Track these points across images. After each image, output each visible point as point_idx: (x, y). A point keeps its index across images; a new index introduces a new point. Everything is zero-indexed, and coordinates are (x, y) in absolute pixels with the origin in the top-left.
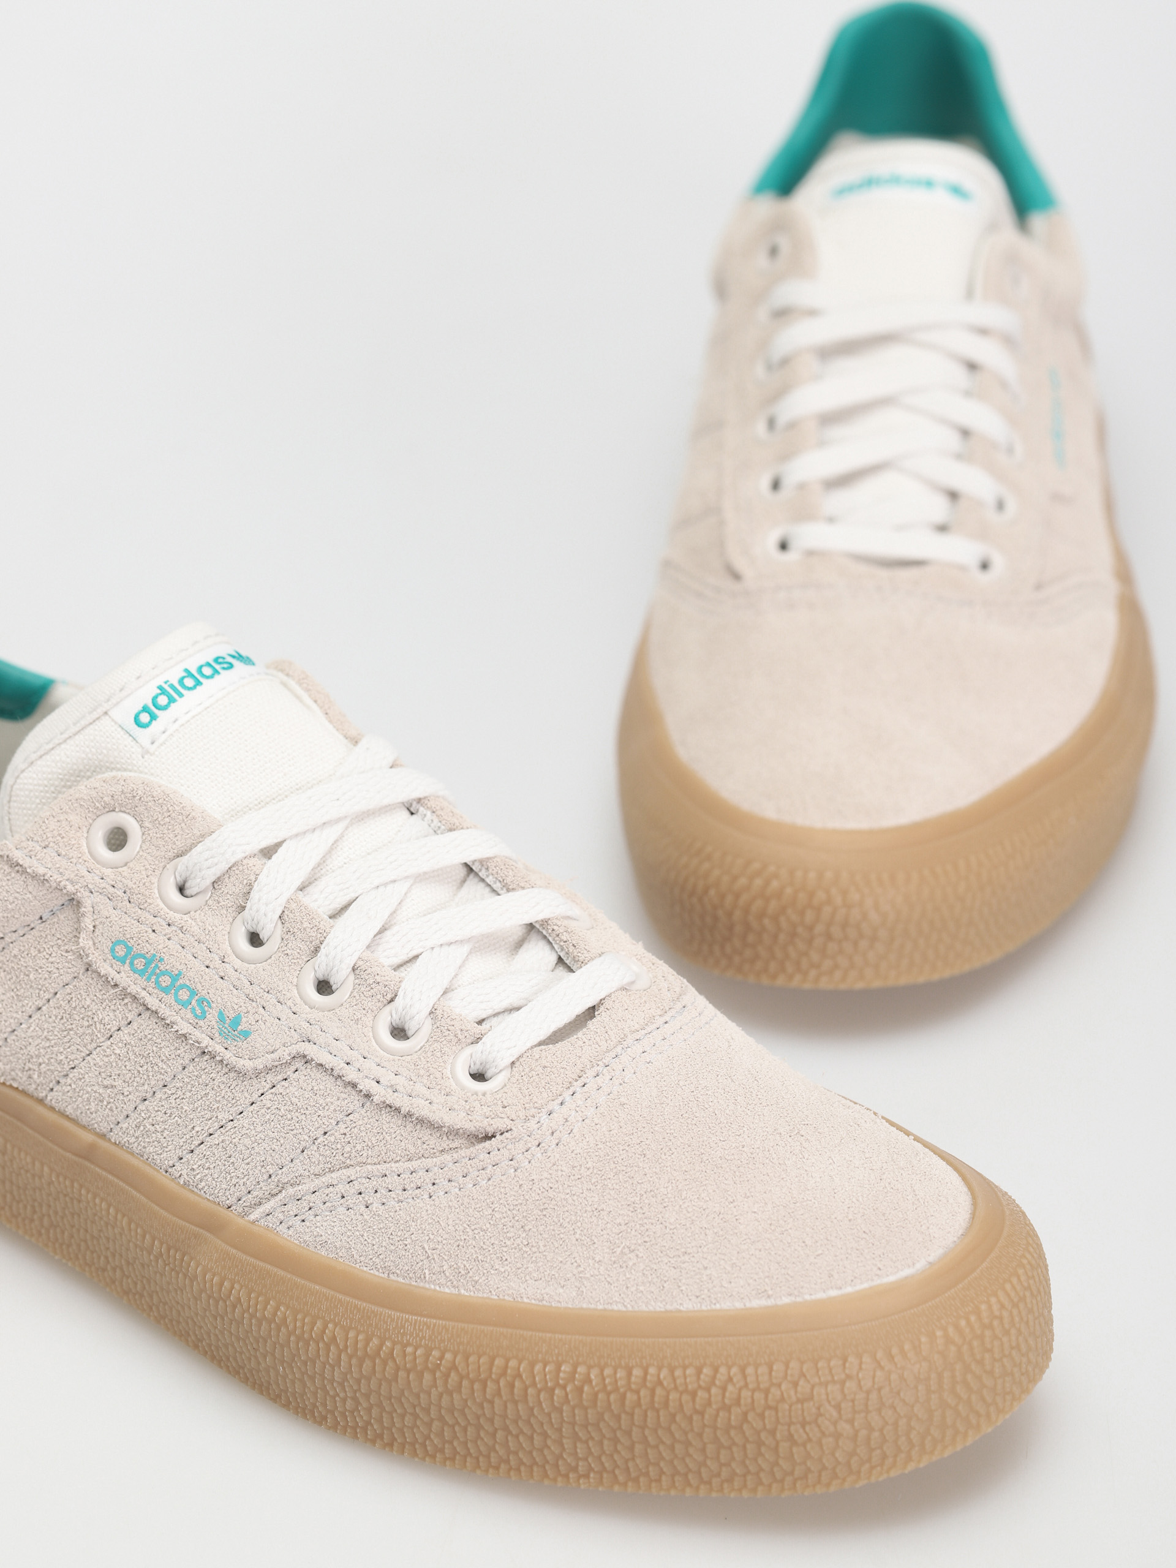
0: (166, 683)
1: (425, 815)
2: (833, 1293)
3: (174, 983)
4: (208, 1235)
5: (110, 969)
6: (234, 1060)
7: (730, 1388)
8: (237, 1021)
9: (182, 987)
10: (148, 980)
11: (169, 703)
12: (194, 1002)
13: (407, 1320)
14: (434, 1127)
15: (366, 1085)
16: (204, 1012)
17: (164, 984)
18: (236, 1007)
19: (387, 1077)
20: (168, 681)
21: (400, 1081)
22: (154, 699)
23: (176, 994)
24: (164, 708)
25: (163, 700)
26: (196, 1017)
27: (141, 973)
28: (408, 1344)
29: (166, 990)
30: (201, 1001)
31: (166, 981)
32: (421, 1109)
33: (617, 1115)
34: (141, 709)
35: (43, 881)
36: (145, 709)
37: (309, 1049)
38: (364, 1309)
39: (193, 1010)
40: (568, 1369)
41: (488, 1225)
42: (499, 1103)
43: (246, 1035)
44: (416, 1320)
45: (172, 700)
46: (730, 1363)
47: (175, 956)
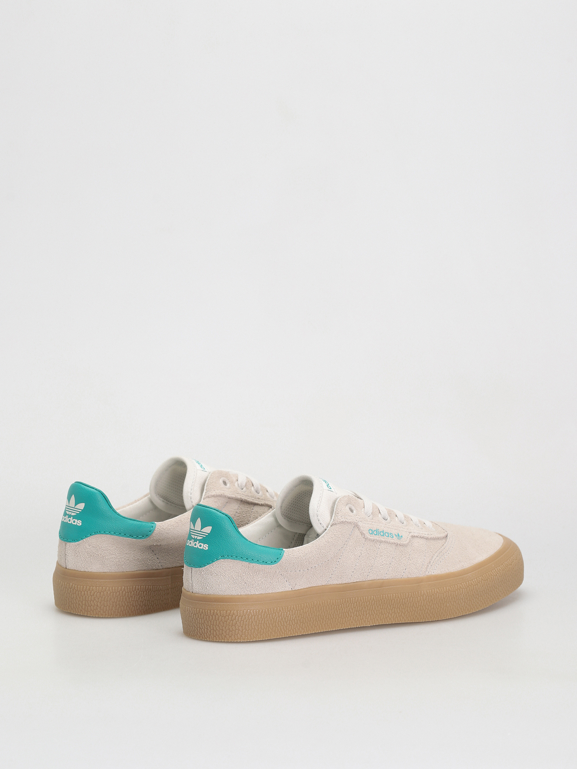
3: (383, 533)
4: (421, 584)
5: (371, 537)
8: (398, 535)
9: (385, 533)
10: (379, 535)
12: (389, 535)
14: (438, 539)
16: (393, 536)
17: (382, 535)
23: (385, 535)
26: (392, 538)
27: (377, 534)
30: (391, 534)
31: (382, 534)
35: (350, 523)
37: (412, 534)
39: (390, 537)
43: (402, 536)
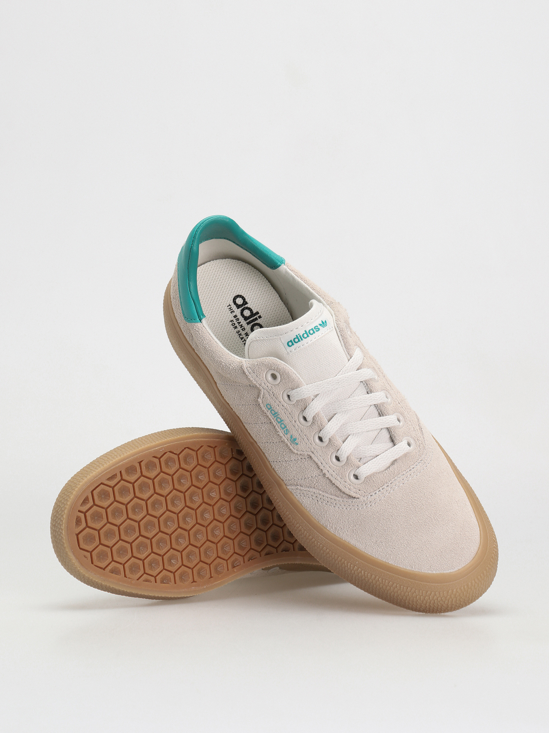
0: (299, 335)
1: (365, 384)
2: (430, 572)
3: (281, 422)
5: (265, 409)
6: (292, 449)
7: (396, 589)
8: (295, 439)
9: (283, 424)
10: (275, 417)
11: (292, 345)
12: (285, 429)
13: (320, 536)
14: (340, 490)
15: (325, 471)
16: (287, 433)
18: (296, 436)
19: (331, 471)
20: (300, 334)
21: (334, 474)
22: (294, 339)
23: (281, 425)
24: (296, 343)
25: (296, 340)
26: (285, 433)
27: (273, 415)
28: (319, 542)
29: (279, 422)
30: (287, 430)
31: (279, 420)
32: (337, 483)
33: (388, 501)
34: (290, 340)
36: (291, 341)
37: (312, 456)
38: (310, 528)
39: (284, 431)
40: (356, 568)
41: (347, 521)
42: (358, 489)
43: (297, 444)
44: (322, 537)
45: (299, 341)
46: (397, 583)
47: (283, 415)
